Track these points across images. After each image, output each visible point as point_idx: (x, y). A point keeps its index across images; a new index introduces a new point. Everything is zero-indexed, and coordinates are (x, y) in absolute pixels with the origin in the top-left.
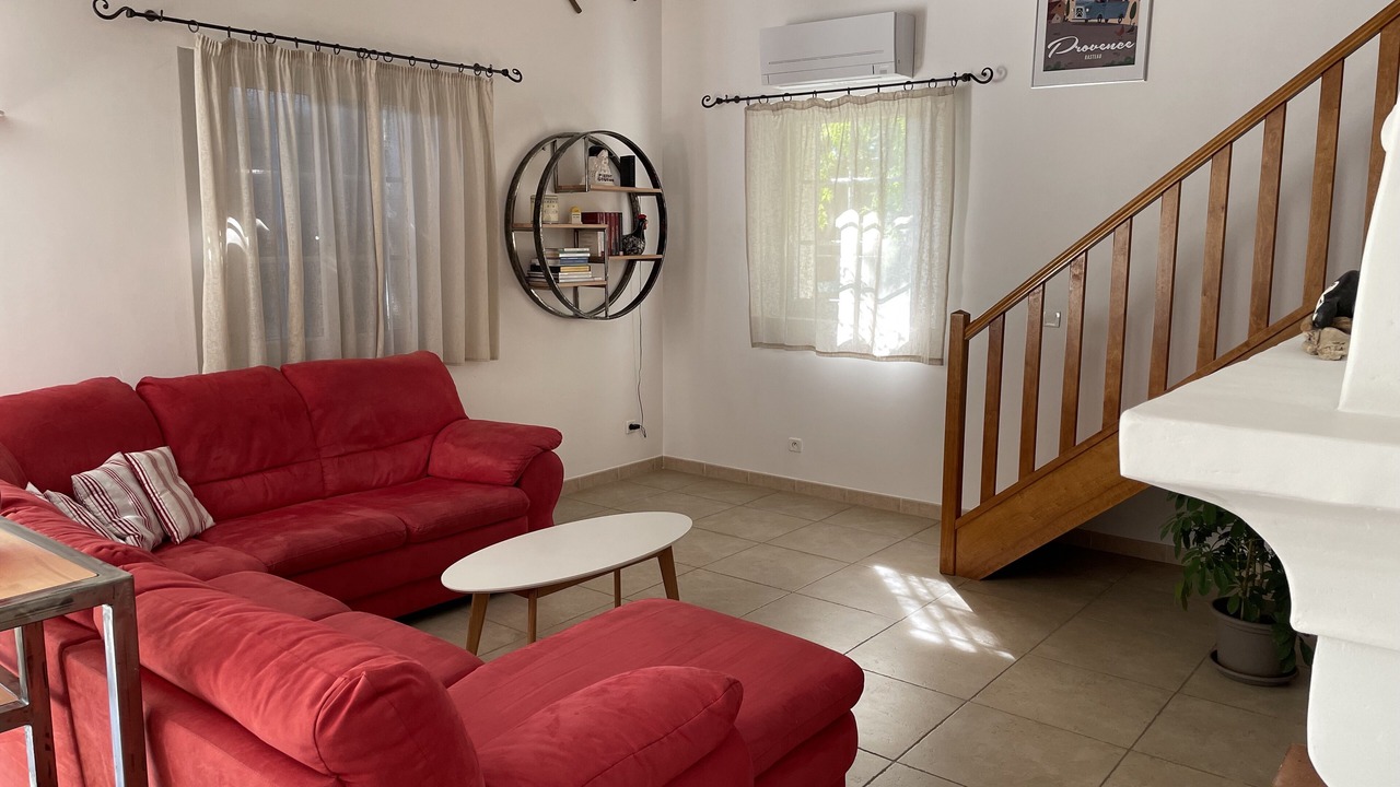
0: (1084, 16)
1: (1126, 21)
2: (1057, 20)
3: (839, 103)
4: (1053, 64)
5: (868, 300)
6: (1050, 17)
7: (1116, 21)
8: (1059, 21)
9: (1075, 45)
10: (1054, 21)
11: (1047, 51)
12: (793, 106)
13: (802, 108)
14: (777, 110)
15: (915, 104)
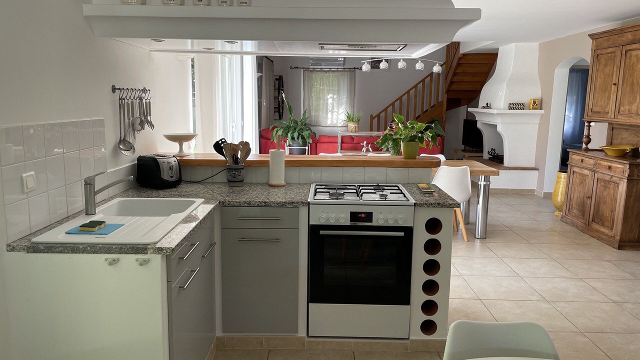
5: (335, 114)
9: (377, 64)
11: (371, 65)
12: (316, 71)
13: (318, 71)
14: (311, 71)
15: (346, 73)
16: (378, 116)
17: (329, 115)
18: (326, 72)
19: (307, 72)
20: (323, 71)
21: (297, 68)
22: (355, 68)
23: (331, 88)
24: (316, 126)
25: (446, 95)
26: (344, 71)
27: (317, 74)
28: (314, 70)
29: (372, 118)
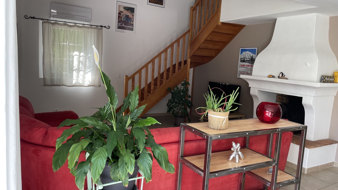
0: (125, 20)
1: (132, 23)
2: (120, 19)
3: (73, 26)
4: (119, 28)
5: (81, 73)
6: (118, 18)
7: (130, 22)
8: (120, 20)
9: (123, 25)
10: (119, 19)
11: (118, 25)
12: (58, 24)
13: (61, 25)
14: (53, 24)
15: (93, 30)
16: (133, 77)
17: (75, 73)
18: (70, 26)
19: (47, 24)
20: (68, 25)
21: (34, 18)
22: (101, 26)
23: (76, 45)
24: (59, 85)
25: (190, 59)
26: (91, 28)
27: (60, 28)
28: (56, 23)
29: (127, 78)
